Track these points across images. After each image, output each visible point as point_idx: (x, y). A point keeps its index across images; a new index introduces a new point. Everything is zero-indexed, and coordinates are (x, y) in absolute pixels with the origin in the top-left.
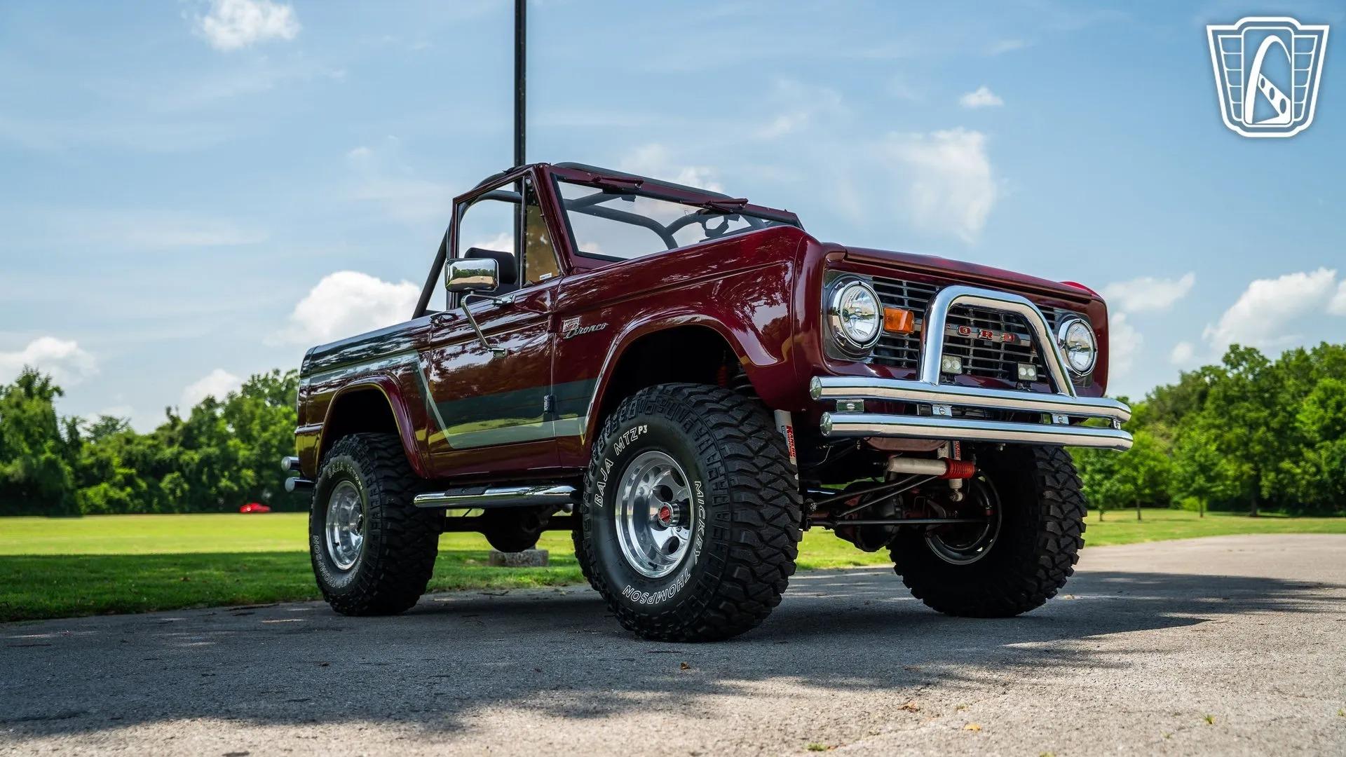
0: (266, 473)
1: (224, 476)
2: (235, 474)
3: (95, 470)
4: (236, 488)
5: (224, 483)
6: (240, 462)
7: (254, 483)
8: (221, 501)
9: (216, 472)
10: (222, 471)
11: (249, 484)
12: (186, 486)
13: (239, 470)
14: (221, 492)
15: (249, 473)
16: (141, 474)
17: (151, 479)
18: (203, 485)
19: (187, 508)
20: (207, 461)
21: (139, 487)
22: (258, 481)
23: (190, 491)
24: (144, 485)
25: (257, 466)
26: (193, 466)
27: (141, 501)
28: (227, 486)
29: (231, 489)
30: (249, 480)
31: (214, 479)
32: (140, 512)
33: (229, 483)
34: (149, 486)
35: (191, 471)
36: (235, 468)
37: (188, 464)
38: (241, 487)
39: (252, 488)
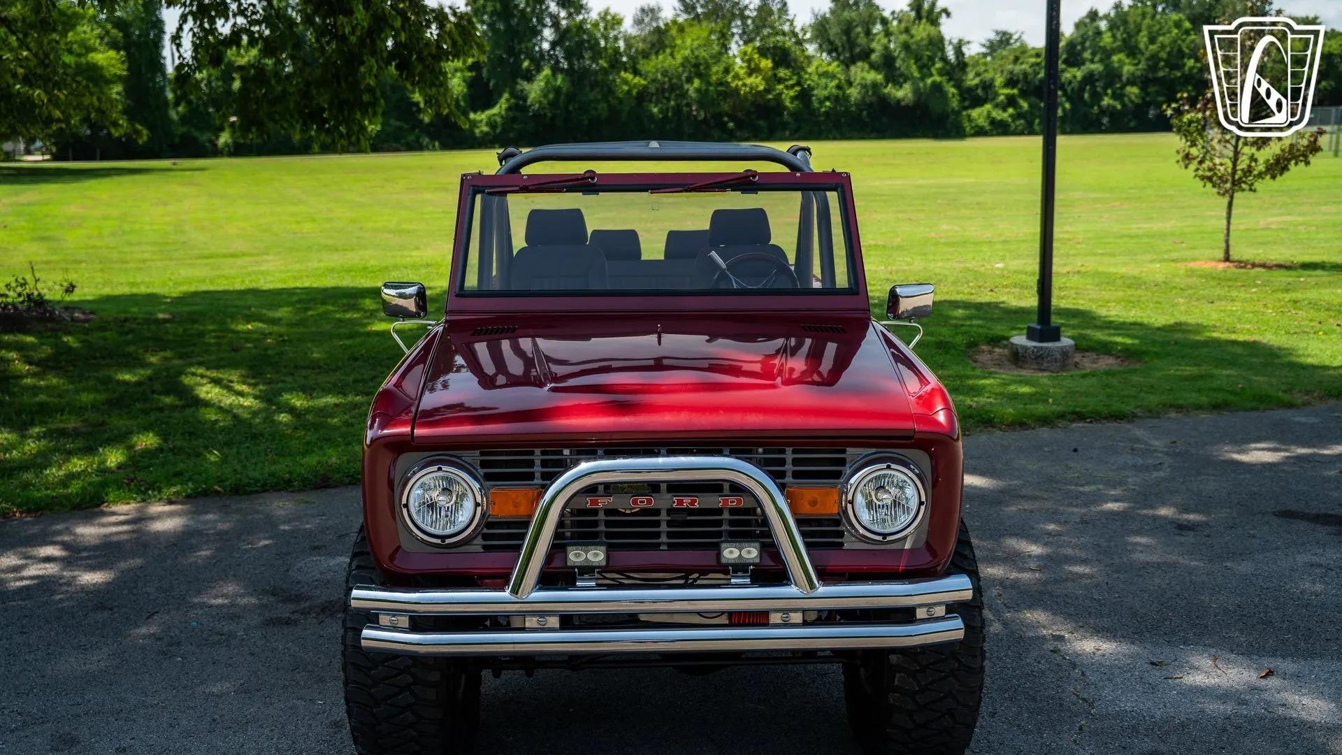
0: (1152, 89)
1: (1106, 94)
2: (1118, 92)
3: (979, 91)
4: (1119, 107)
5: (1106, 101)
6: (1124, 78)
7: (1137, 101)
8: (1105, 120)
9: (1099, 89)
10: (1105, 89)
11: (1132, 102)
12: (1067, 106)
13: (1123, 87)
14: (1103, 112)
15: (1133, 91)
16: (1023, 94)
17: (1033, 99)
18: (1085, 104)
19: (1068, 130)
20: (1089, 79)
21: (1021, 107)
22: (1143, 99)
23: (1072, 110)
24: (1025, 105)
25: (1142, 82)
26: (1075, 84)
27: (1022, 121)
28: (1109, 105)
29: (1114, 107)
30: (1133, 97)
31: (1097, 97)
32: (1021, 133)
33: (1111, 102)
34: (1030, 106)
35: (1073, 89)
36: (1118, 86)
37: (1070, 82)
38: (1124, 105)
39: (1137, 106)
